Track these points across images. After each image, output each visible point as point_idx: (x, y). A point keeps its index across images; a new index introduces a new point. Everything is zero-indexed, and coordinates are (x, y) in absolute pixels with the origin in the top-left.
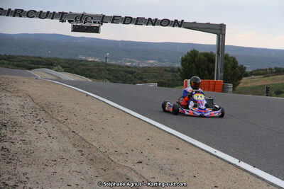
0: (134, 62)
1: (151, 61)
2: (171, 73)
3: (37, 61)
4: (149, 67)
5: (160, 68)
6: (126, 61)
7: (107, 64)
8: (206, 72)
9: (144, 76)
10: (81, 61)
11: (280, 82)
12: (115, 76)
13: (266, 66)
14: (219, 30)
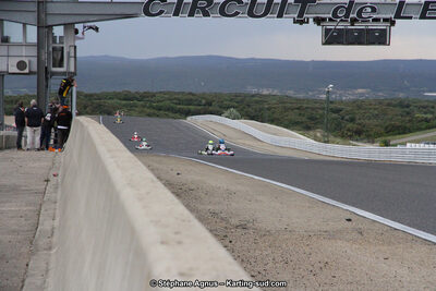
1: (360, 91)
3: (186, 100)
5: (380, 102)
6: (320, 92)
9: (357, 116)
12: (311, 118)
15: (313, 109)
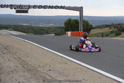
0: (43, 25)
1: (51, 24)
2: (60, 29)
4: (50, 27)
5: (55, 27)
6: (40, 25)
7: (32, 27)
8: (75, 28)
9: (49, 31)
10: (20, 26)
11: (107, 31)
12: (36, 32)
13: (101, 24)
14: (80, 9)
15: (36, 29)
